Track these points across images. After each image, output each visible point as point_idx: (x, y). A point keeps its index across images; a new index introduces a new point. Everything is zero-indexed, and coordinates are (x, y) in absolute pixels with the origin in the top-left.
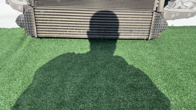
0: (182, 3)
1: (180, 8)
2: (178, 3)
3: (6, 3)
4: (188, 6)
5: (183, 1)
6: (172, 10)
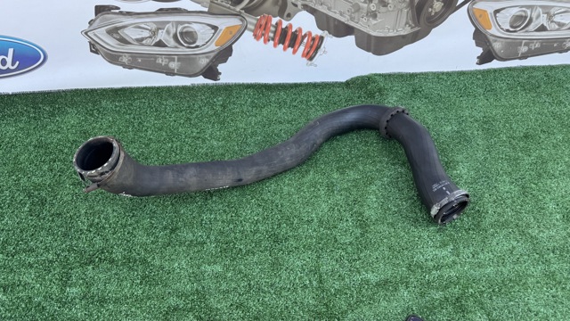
0: (550, 18)
1: (542, 28)
2: (538, 16)
3: (91, 51)
4: (567, 22)
5: (552, 11)
6: (520, 35)
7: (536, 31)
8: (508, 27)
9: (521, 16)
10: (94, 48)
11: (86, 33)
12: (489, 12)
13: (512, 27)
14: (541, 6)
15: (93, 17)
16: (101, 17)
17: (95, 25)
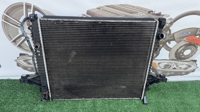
0: (177, 66)
1: (175, 68)
2: (173, 65)
3: (17, 66)
4: (183, 67)
5: (178, 64)
6: (167, 70)
7: (173, 69)
8: (163, 68)
9: (167, 65)
10: (18, 65)
11: (16, 61)
12: (157, 63)
13: (164, 67)
14: (174, 63)
15: (19, 56)
16: (21, 57)
17: (19, 58)
